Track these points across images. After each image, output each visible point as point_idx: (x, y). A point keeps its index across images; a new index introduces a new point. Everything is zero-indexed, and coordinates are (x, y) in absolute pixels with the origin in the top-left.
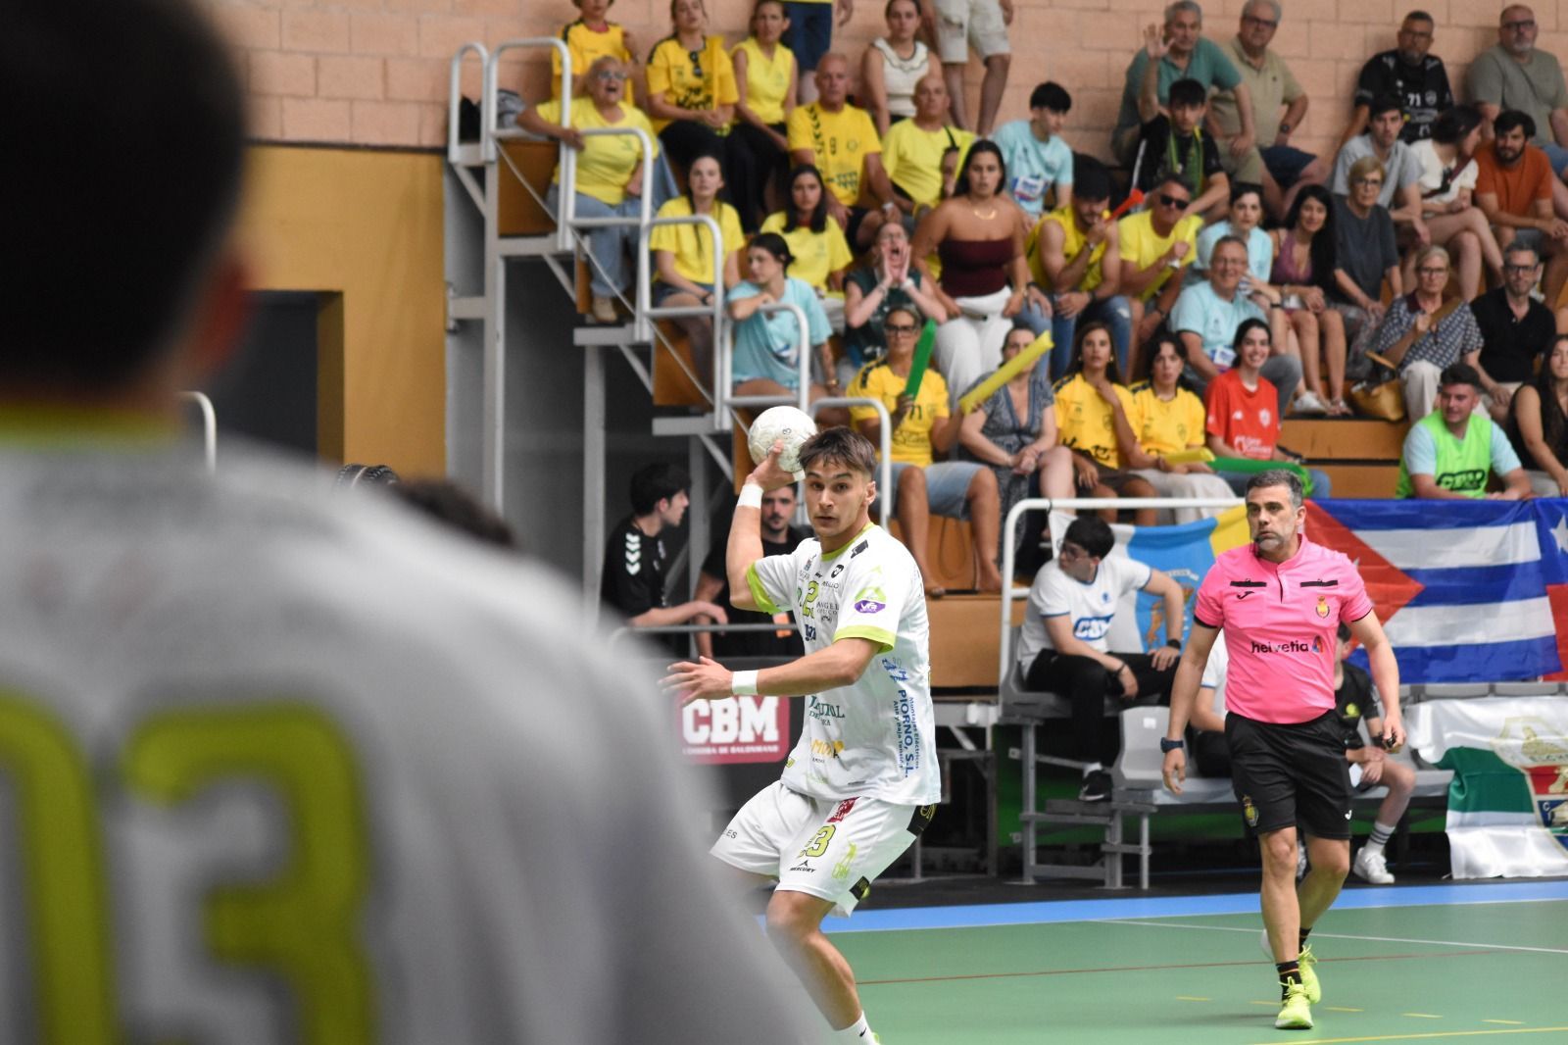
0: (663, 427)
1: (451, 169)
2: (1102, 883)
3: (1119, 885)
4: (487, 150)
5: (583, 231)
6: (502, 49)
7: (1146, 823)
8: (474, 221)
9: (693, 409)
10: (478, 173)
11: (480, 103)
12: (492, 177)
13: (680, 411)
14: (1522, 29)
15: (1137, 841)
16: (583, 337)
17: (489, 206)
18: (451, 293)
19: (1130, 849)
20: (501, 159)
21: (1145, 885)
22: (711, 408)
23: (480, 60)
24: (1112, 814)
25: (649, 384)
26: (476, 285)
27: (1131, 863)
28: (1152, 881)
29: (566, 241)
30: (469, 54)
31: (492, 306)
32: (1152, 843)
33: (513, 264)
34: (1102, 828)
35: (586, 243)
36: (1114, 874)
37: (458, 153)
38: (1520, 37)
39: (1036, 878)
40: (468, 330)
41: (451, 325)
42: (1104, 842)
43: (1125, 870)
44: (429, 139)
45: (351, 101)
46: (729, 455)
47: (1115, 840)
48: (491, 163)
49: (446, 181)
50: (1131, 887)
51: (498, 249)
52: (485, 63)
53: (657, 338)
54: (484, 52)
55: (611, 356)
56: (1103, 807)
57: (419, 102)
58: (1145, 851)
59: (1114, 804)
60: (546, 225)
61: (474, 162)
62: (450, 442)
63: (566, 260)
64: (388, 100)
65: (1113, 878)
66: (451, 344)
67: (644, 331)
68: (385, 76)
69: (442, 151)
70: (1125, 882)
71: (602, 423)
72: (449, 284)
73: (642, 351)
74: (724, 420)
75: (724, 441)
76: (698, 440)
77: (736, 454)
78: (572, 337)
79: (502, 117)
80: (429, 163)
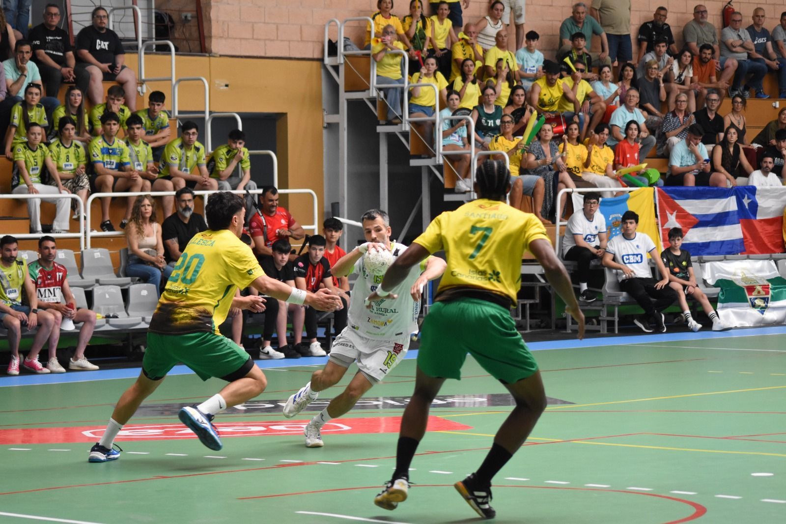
0: (414, 163)
1: (325, 67)
2: (599, 331)
3: (606, 332)
4: (340, 59)
5: (380, 89)
6: (346, 21)
7: (616, 309)
8: (334, 87)
9: (423, 156)
10: (336, 68)
11: (337, 42)
12: (342, 70)
13: (418, 157)
14: (703, 14)
15: (613, 315)
16: (380, 129)
17: (341, 80)
18: (325, 113)
19: (610, 318)
20: (345, 62)
21: (617, 332)
22: (435, 156)
23: (337, 25)
24: (603, 306)
25: (409, 148)
26: (336, 110)
27: (611, 324)
28: (619, 330)
29: (373, 93)
30: (333, 23)
31: (342, 119)
32: (619, 316)
33: (350, 102)
34: (599, 311)
35: (382, 94)
36: (604, 328)
37: (328, 60)
38: (703, 17)
39: (572, 330)
40: (332, 127)
41: (325, 125)
42: (600, 316)
43: (608, 326)
44: (317, 55)
45: (289, 41)
46: (442, 174)
47: (604, 315)
48: (342, 64)
49: (323, 71)
50: (611, 332)
51: (344, 97)
52: (339, 26)
53: (411, 128)
54: (339, 23)
55: (392, 138)
56: (598, 303)
57: (313, 42)
58: (616, 319)
59: (604, 302)
60: (365, 87)
61: (334, 64)
62: (325, 169)
63: (373, 101)
64: (302, 41)
65: (603, 329)
66: (325, 132)
67: (407, 127)
68: (301, 33)
69: (321, 60)
70: (608, 330)
71: (387, 162)
72: (324, 110)
73: (405, 134)
74: (440, 160)
75: (439, 168)
76: (428, 167)
77: (445, 173)
78: (376, 129)
79: (346, 48)
80: (316, 64)
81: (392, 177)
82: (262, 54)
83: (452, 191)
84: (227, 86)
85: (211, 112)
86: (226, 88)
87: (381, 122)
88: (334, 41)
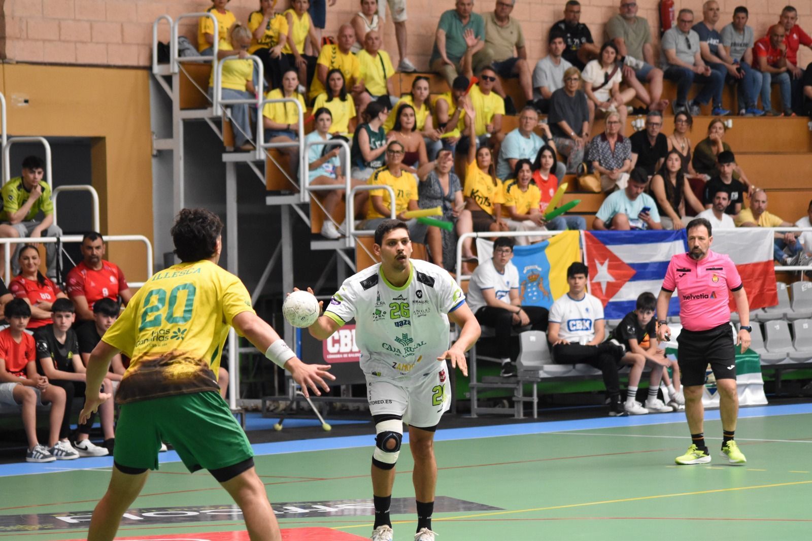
0: (271, 201)
1: (153, 77)
2: (513, 415)
3: (522, 417)
4: (174, 68)
5: (227, 106)
6: (181, 18)
7: (535, 387)
8: (166, 104)
9: (282, 192)
10: (168, 79)
11: (169, 43)
12: (176, 81)
13: (277, 193)
14: (630, 7)
15: (531, 395)
16: (227, 158)
17: (175, 95)
18: (154, 137)
19: (527, 399)
20: (181, 72)
21: (536, 416)
22: (299, 192)
23: (168, 23)
24: (518, 383)
25: (264, 181)
26: (168, 132)
27: (528, 406)
28: (539, 414)
29: (218, 111)
30: (163, 21)
31: (177, 144)
32: (538, 396)
34: (512, 390)
35: (229, 112)
36: (519, 412)
37: (157, 69)
38: (629, 11)
39: (477, 414)
40: (164, 156)
41: (155, 152)
42: (515, 396)
43: (525, 408)
44: (143, 62)
45: (107, 44)
46: (308, 215)
47: (519, 395)
48: (175, 74)
49: (151, 83)
50: (528, 417)
51: (179, 116)
52: (172, 25)
53: (267, 156)
54: (171, 20)
55: (242, 169)
56: (513, 379)
57: (138, 44)
58: (535, 400)
59: (519, 378)
60: (206, 104)
61: (166, 73)
62: (155, 209)
63: (218, 121)
64: (124, 43)
65: (519, 413)
66: (154, 161)
67: (262, 155)
68: (122, 35)
69: (149, 68)
70: (525, 415)
71: (236, 200)
72: (153, 133)
73: (260, 165)
74: (306, 197)
75: (304, 207)
76: (290, 207)
77: (312, 213)
78: (221, 158)
79: (181, 52)
80: (141, 73)
81: (242, 219)
82: (73, 61)
83: (321, 237)
84: (26, 101)
85: (9, 137)
86: (25, 104)
87: (228, 149)
88: (165, 42)
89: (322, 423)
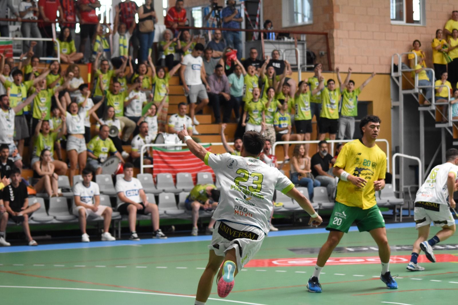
0: (438, 126)
1: (392, 77)
4: (400, 74)
5: (420, 89)
6: (403, 54)
8: (397, 88)
10: (398, 78)
11: (398, 65)
12: (401, 79)
13: (440, 123)
16: (420, 109)
17: (400, 84)
18: (392, 101)
20: (402, 76)
25: (435, 118)
26: (397, 99)
29: (417, 90)
30: (396, 56)
31: (401, 104)
35: (421, 91)
37: (393, 74)
40: (396, 108)
41: (392, 107)
44: (388, 72)
45: (374, 65)
46: (452, 131)
48: (400, 76)
49: (391, 80)
51: (402, 92)
52: (399, 57)
53: (436, 109)
54: (399, 55)
55: (426, 113)
57: (386, 65)
60: (412, 88)
61: (397, 76)
62: (392, 129)
63: (417, 94)
64: (380, 64)
66: (392, 111)
67: (434, 108)
68: (380, 60)
69: (390, 74)
71: (423, 125)
72: (392, 99)
73: (433, 111)
74: (451, 124)
75: (450, 128)
76: (445, 128)
77: (453, 130)
78: (417, 109)
79: (402, 67)
80: (387, 76)
81: (426, 133)
82: (360, 71)
83: (457, 140)
87: (421, 105)
88: (396, 64)
89: (455, 214)
